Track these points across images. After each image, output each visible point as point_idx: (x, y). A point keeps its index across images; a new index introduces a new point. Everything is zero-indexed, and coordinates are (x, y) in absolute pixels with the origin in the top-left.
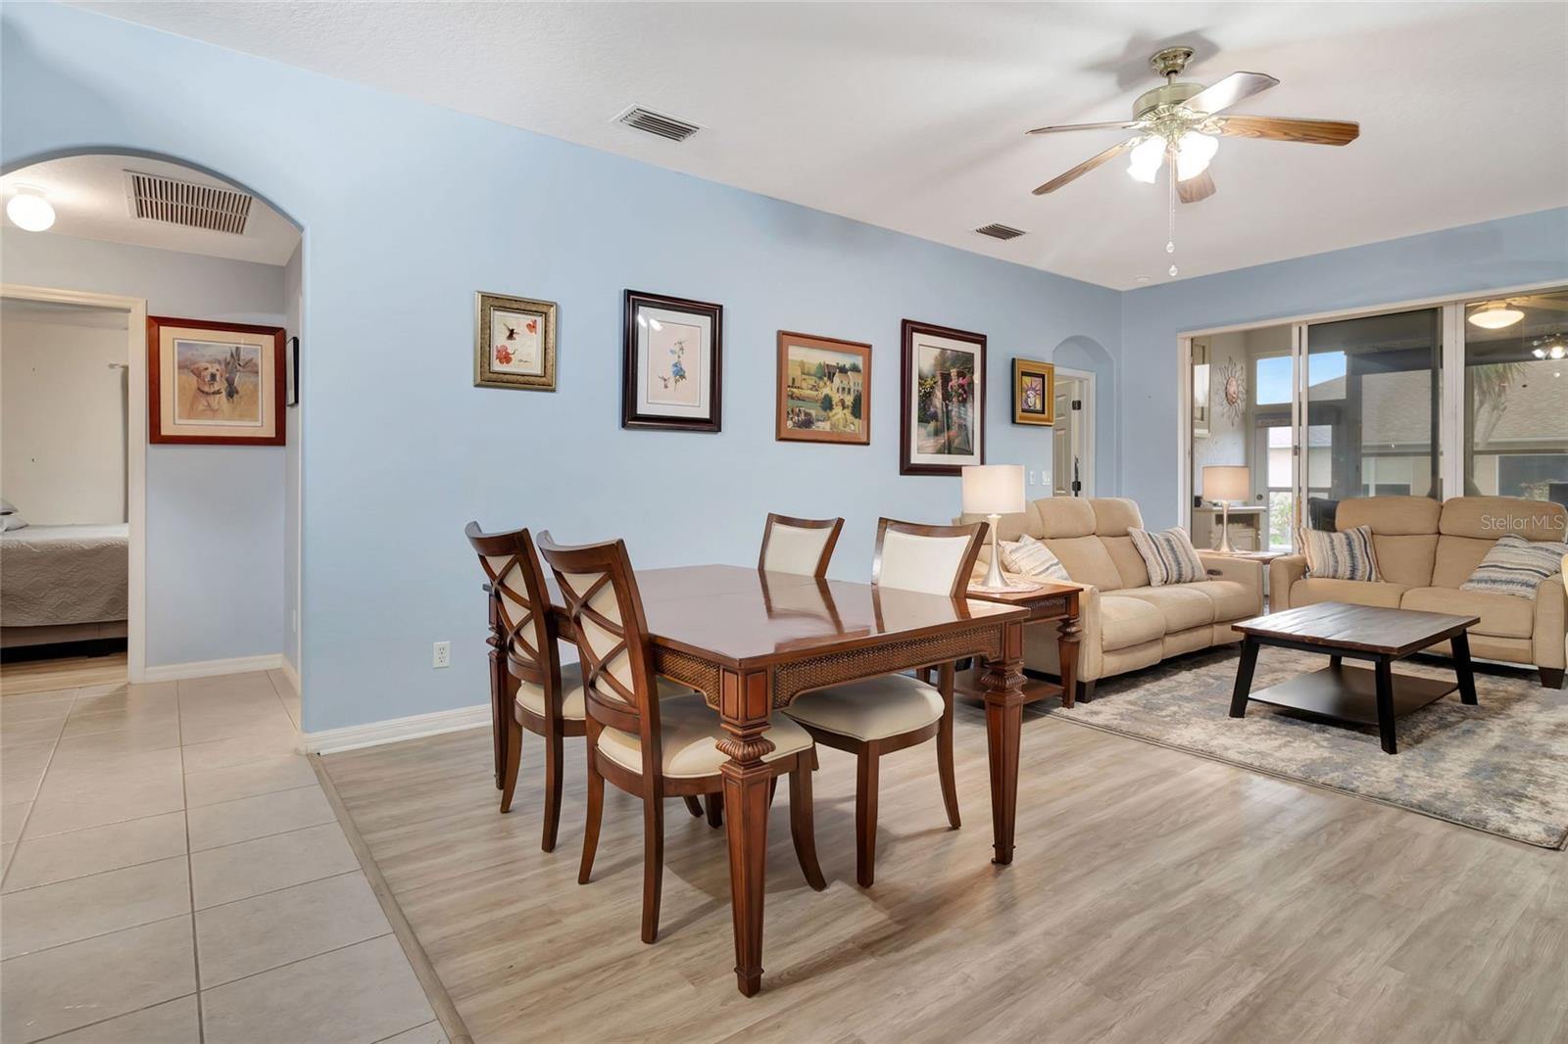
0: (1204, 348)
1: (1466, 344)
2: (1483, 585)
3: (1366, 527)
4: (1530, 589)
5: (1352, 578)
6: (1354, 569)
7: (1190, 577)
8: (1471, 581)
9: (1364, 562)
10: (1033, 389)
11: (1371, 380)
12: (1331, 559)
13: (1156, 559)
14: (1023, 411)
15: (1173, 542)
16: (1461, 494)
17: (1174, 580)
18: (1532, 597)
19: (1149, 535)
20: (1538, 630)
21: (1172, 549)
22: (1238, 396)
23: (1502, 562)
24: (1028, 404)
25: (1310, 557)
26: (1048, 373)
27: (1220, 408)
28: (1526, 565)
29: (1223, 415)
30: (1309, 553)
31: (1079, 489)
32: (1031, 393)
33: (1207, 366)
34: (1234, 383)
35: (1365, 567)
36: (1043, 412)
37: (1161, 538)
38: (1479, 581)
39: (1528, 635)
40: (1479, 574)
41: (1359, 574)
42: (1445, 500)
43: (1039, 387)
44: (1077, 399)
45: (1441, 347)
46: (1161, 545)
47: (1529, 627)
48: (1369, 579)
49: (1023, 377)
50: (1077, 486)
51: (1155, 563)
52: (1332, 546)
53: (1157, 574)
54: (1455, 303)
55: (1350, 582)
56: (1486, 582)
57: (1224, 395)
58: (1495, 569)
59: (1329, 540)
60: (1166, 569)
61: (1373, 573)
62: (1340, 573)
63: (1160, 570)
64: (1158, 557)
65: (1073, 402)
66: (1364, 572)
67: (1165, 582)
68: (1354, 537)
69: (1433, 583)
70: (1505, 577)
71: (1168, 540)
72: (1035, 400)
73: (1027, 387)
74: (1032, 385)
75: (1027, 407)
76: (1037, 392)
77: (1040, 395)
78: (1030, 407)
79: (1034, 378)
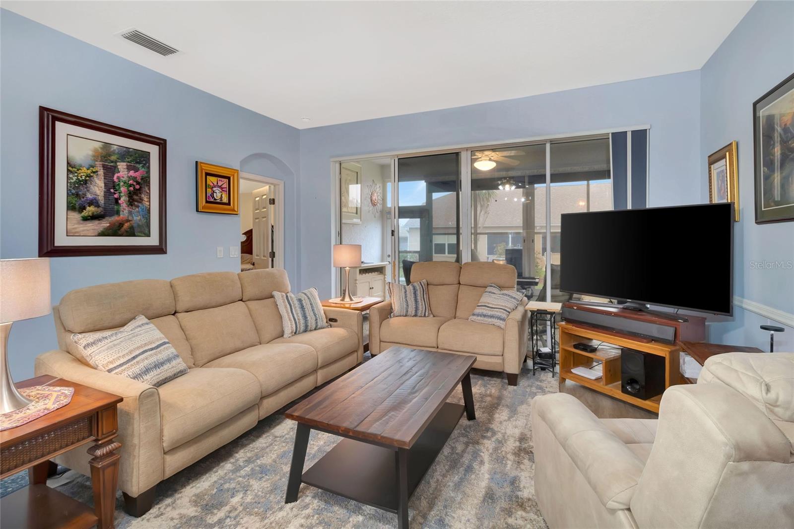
0: (357, 173)
1: (471, 180)
2: (479, 318)
3: (424, 281)
4: (501, 322)
5: (416, 315)
6: (417, 309)
7: (315, 326)
8: (474, 315)
9: (422, 305)
10: (220, 187)
11: (436, 196)
12: (405, 303)
13: (289, 316)
15: (303, 302)
16: (470, 261)
17: (301, 330)
18: (503, 326)
19: (287, 296)
20: (506, 350)
21: (302, 307)
22: (378, 201)
23: (489, 303)
24: (213, 197)
25: (394, 303)
26: (234, 176)
27: (367, 207)
28: (498, 305)
29: (369, 212)
30: (394, 299)
31: (274, 257)
32: (217, 190)
33: (359, 185)
34: (376, 194)
35: (423, 307)
36: (229, 204)
37: (295, 299)
38: (478, 315)
39: (501, 354)
40: (478, 311)
41: (419, 313)
42: (463, 263)
43: (226, 185)
44: (272, 197)
45: (461, 181)
46: (294, 304)
47: (502, 350)
48: (425, 316)
49: (208, 176)
50: (273, 255)
51: (288, 319)
52: (406, 295)
53: (289, 327)
54: (467, 150)
55: (415, 318)
56: (481, 316)
57: (370, 200)
58: (484, 307)
59: (404, 291)
60: (296, 323)
61: (427, 311)
62: (409, 313)
63: (291, 324)
64: (291, 314)
65: (270, 199)
66: (422, 311)
67: (295, 333)
68: (418, 288)
69: (456, 316)
70: (490, 313)
71: (300, 300)
72: (221, 195)
73: (212, 185)
74: (217, 183)
75: (212, 200)
76: (223, 189)
77: (226, 191)
78: (215, 199)
79: (219, 179)
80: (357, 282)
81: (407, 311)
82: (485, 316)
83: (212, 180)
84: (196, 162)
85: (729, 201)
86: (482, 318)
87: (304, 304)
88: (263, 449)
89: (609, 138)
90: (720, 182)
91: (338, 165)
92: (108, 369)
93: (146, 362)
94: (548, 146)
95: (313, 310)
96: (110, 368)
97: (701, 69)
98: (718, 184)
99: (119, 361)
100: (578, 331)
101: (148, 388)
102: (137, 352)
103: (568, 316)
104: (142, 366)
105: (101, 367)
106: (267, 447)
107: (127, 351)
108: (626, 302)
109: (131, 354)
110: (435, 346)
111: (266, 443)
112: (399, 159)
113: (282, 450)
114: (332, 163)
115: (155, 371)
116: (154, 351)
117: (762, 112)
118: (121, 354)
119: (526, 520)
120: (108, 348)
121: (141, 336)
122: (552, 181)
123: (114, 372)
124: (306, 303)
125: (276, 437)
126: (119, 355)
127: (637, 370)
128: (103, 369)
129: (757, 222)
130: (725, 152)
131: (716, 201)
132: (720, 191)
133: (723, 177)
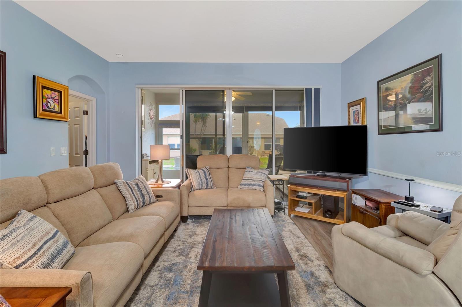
2: (246, 186)
3: (208, 167)
5: (207, 188)
7: (149, 202)
8: (242, 185)
9: (210, 181)
10: (53, 98)
12: (200, 181)
13: (131, 196)
14: (43, 110)
15: (140, 186)
17: (141, 206)
19: (127, 183)
20: (267, 203)
21: (140, 190)
22: (153, 117)
24: (48, 107)
25: (193, 181)
26: (64, 91)
27: (148, 120)
29: (149, 123)
30: (192, 179)
32: (51, 101)
34: (152, 112)
35: (211, 183)
36: (61, 113)
37: (133, 184)
38: (245, 185)
39: (265, 205)
40: (244, 182)
43: (58, 98)
44: (86, 110)
46: (134, 188)
47: (265, 203)
49: (43, 89)
50: (86, 153)
51: (131, 199)
52: (200, 176)
53: (132, 206)
54: (230, 89)
55: (206, 190)
56: (247, 185)
57: (149, 116)
58: (248, 180)
59: (198, 173)
60: (137, 201)
61: (213, 185)
62: (203, 187)
63: (134, 203)
64: (132, 195)
65: (84, 111)
66: (210, 185)
67: (137, 209)
68: (206, 171)
69: (229, 186)
70: (253, 183)
71: (137, 185)
72: (54, 105)
73: (47, 96)
74: (51, 96)
75: (47, 109)
76: (56, 101)
77: (58, 102)
78: (50, 108)
79: (52, 92)
80: (148, 170)
81: (202, 186)
82: (250, 185)
83: (47, 92)
84: (34, 76)
85: (362, 124)
86: (248, 186)
87: (141, 187)
88: (148, 298)
89: (304, 91)
90: (355, 116)
91: (140, 91)
92: (15, 265)
93: (50, 251)
94: (274, 92)
95: (147, 191)
96: (18, 264)
97: (342, 63)
98: (354, 116)
99: (26, 256)
100: (299, 189)
101: (86, 273)
102: (40, 244)
103: (292, 181)
104: (48, 255)
105: (8, 265)
106: (151, 295)
107: (31, 245)
108: (318, 173)
109: (35, 246)
110: (226, 205)
111: (148, 293)
112: (186, 90)
113: (165, 295)
114: (136, 88)
115: (59, 258)
116: (53, 240)
117: (383, 86)
118: (26, 249)
119: (334, 293)
120: (12, 245)
121: (38, 229)
122: (276, 110)
123: (23, 267)
124: (141, 186)
125: (152, 286)
126: (24, 250)
127: (330, 205)
128: (10, 266)
129: (379, 134)
130: (360, 102)
131: (352, 124)
132: (355, 119)
133: (358, 113)
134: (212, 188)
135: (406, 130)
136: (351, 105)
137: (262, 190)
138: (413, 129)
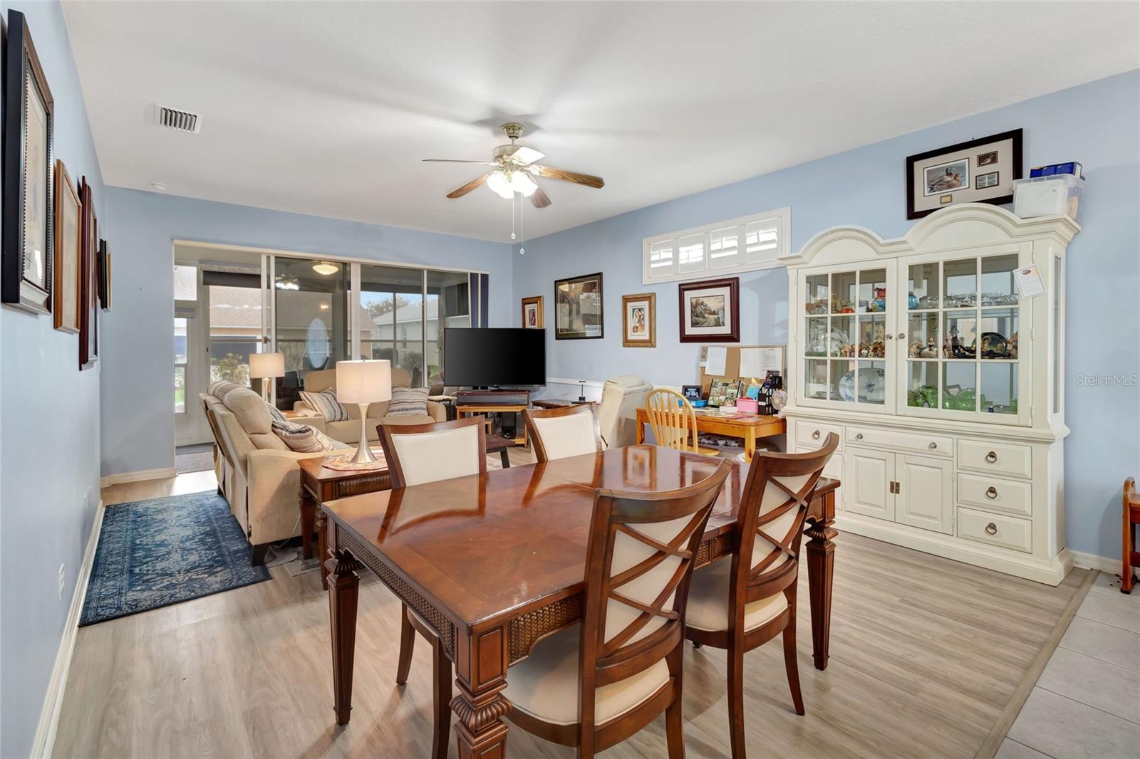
8: (391, 411)
38: (398, 411)
70: (411, 407)
81: (335, 417)
82: (407, 410)
85: (539, 327)
86: (404, 412)
89: (467, 276)
90: (531, 316)
94: (425, 272)
98: (529, 317)
100: (472, 409)
103: (461, 401)
112: (275, 257)
117: (560, 288)
127: (509, 423)
129: (557, 339)
130: (536, 300)
131: (528, 326)
132: (531, 320)
133: (534, 313)
134: (347, 419)
135: (580, 336)
136: (525, 302)
137: (426, 413)
138: (587, 335)
